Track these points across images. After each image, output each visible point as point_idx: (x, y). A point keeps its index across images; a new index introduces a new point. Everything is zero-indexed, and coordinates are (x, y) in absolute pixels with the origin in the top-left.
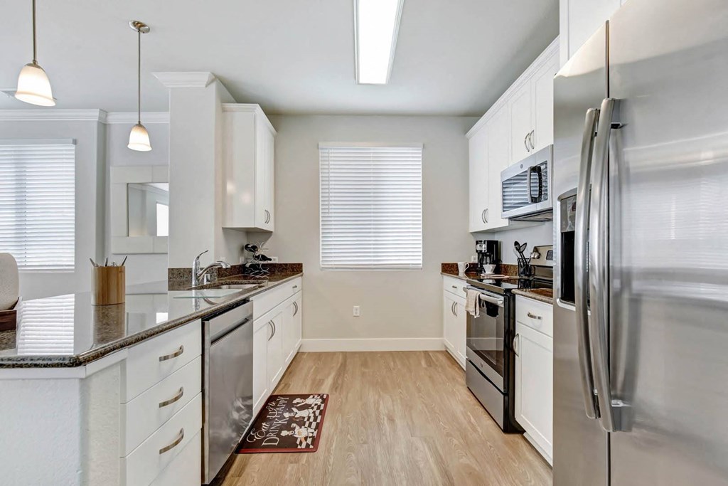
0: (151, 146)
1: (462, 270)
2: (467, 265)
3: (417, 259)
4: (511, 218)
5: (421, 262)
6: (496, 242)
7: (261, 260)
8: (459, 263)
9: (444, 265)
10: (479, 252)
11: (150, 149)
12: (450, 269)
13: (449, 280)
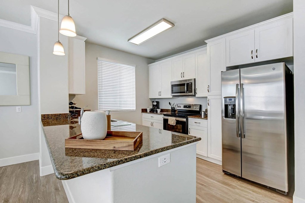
0: (65, 53)
1: (148, 111)
2: (150, 110)
3: (134, 108)
4: (173, 96)
5: (135, 108)
6: (158, 102)
7: (74, 109)
8: (147, 109)
9: (142, 110)
10: (153, 105)
11: (64, 54)
12: (144, 111)
13: (144, 114)
